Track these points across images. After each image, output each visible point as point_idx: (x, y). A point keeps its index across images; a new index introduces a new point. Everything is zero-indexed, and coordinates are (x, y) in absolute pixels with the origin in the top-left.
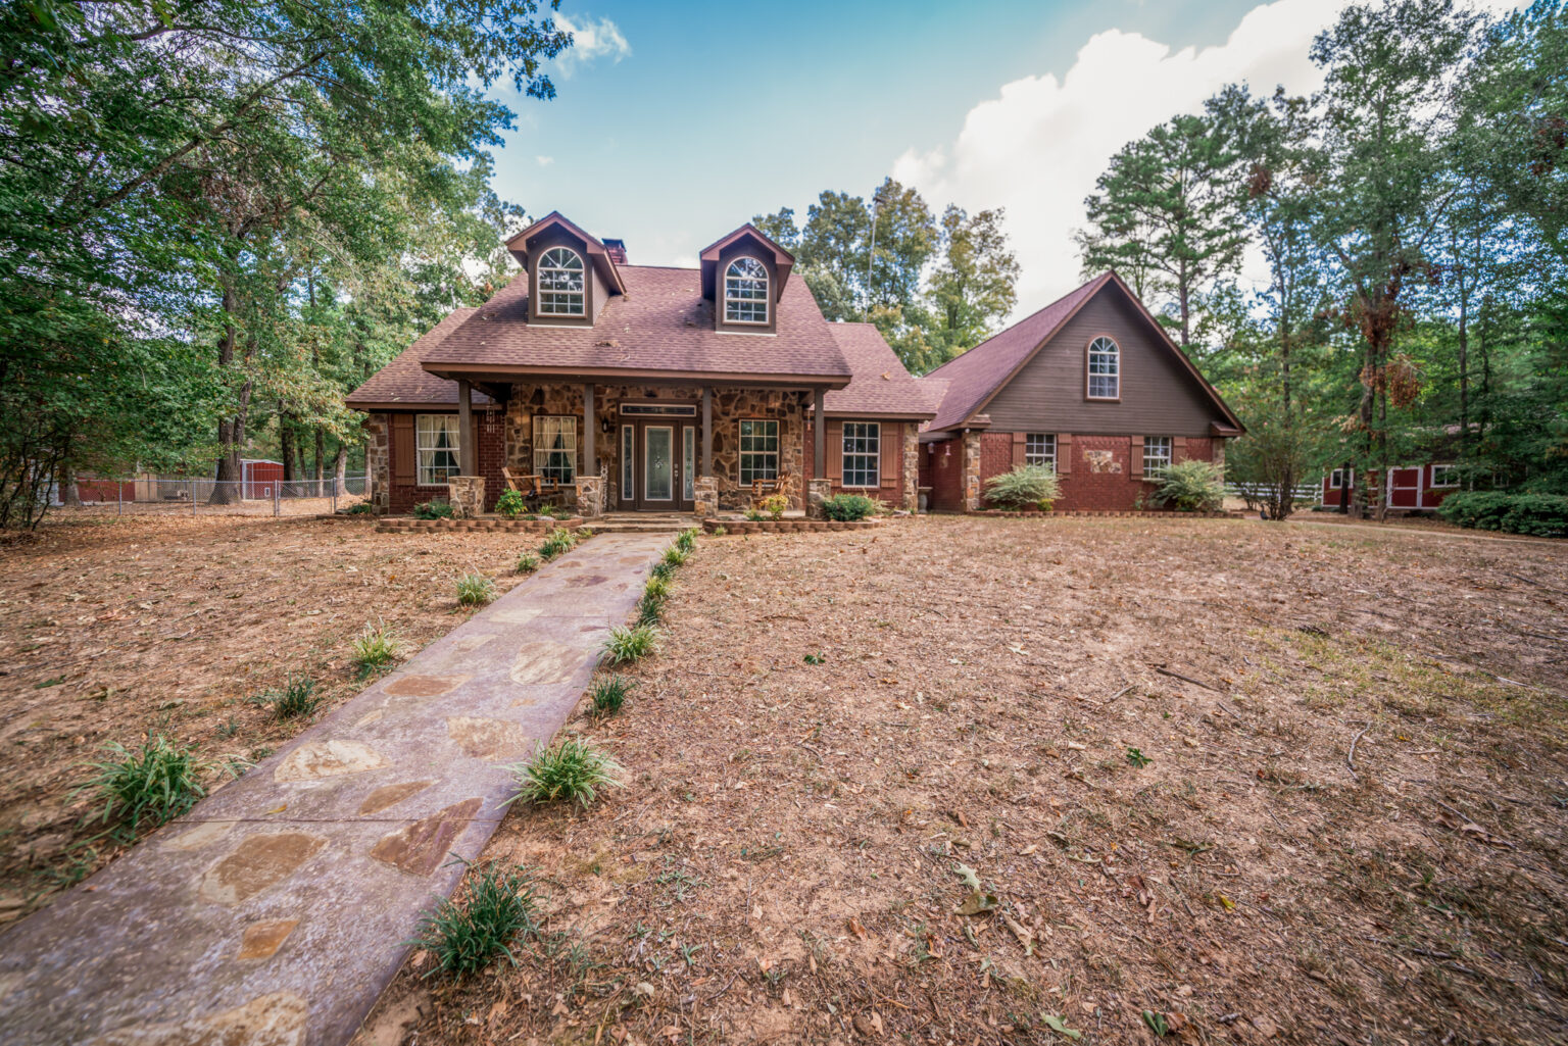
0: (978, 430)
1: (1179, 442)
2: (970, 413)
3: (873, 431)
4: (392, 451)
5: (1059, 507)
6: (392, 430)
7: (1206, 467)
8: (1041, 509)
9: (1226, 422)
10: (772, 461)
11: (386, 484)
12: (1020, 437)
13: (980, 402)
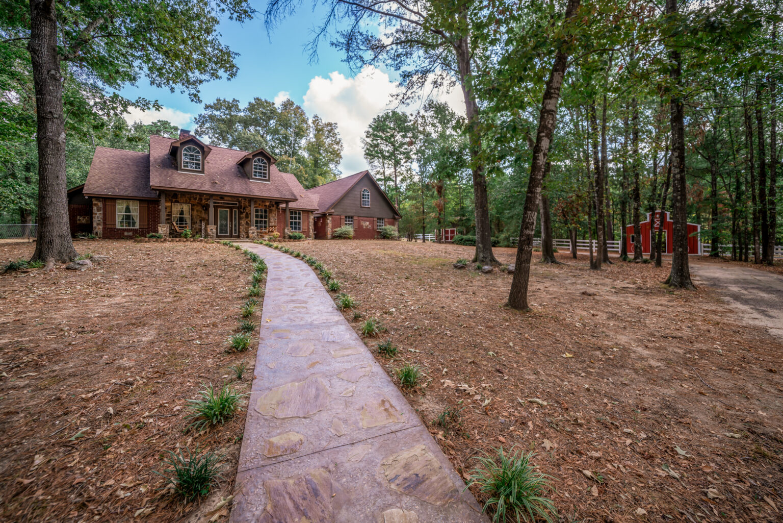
0: (330, 214)
1: (386, 220)
2: (328, 209)
3: (299, 214)
4: (105, 214)
5: (354, 238)
6: (105, 206)
7: (393, 227)
8: (349, 238)
9: (397, 215)
10: (265, 222)
11: (101, 227)
12: (343, 217)
13: (331, 206)
